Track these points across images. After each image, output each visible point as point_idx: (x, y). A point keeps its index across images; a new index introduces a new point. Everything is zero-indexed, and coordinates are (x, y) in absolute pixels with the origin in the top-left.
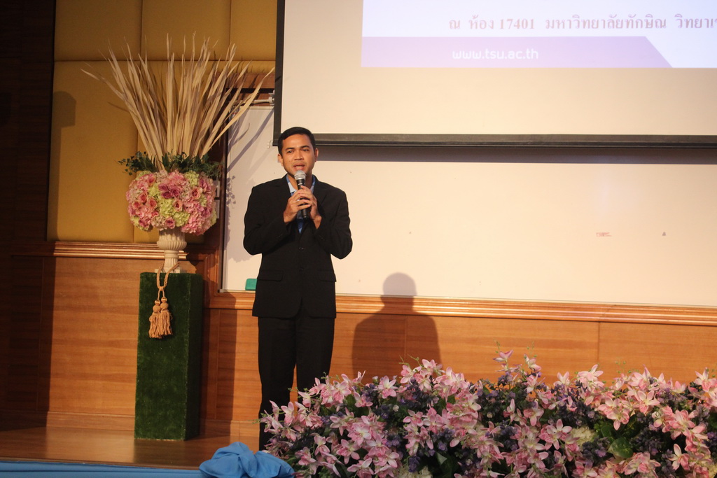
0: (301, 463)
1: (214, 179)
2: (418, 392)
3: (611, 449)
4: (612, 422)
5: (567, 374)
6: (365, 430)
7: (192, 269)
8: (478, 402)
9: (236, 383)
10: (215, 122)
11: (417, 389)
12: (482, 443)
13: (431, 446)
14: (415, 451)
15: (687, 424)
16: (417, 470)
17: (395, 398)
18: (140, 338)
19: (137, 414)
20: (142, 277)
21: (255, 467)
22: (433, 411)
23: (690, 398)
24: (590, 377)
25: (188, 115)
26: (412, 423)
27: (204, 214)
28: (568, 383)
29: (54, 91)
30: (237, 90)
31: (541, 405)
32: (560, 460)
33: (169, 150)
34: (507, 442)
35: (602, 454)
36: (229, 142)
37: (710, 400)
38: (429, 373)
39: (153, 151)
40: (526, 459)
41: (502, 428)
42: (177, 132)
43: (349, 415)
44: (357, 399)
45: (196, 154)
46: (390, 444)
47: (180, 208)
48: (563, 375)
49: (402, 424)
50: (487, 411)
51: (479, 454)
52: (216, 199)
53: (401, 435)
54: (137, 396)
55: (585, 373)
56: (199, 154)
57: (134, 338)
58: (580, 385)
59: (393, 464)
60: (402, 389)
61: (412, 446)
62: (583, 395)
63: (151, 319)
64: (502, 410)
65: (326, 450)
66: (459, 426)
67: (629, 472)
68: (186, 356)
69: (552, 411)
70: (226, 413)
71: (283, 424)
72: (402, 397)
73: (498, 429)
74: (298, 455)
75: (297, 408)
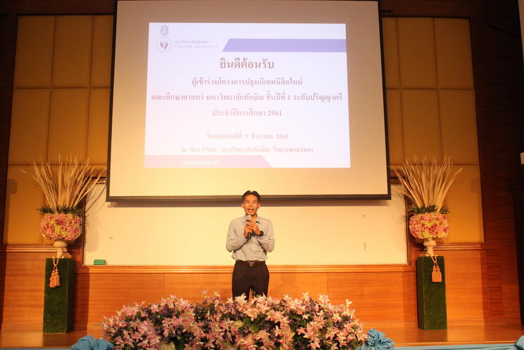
0: (117, 343)
1: (80, 216)
2: (168, 309)
3: (250, 329)
4: (250, 318)
6: (145, 327)
7: (70, 256)
8: (194, 312)
9: (90, 306)
10: (80, 192)
11: (168, 308)
12: (196, 330)
13: (174, 333)
14: (167, 335)
15: (281, 317)
16: (168, 343)
17: (159, 312)
18: (46, 288)
19: (44, 322)
20: (46, 260)
21: (96, 346)
22: (175, 317)
23: (282, 306)
24: (241, 299)
25: (68, 189)
26: (166, 323)
27: (75, 232)
28: (232, 302)
29: (8, 178)
30: (89, 178)
31: (221, 312)
32: (229, 335)
33: (59, 204)
34: (207, 329)
35: (246, 332)
36: (87, 199)
37: (290, 306)
38: (173, 301)
39: (52, 205)
40: (215, 336)
41: (205, 323)
42: (63, 196)
43: (138, 321)
44: (142, 313)
45: (71, 206)
46: (156, 332)
47: (64, 230)
48: (230, 298)
49: (161, 324)
50: (198, 316)
51: (195, 335)
52: (80, 225)
53: (161, 328)
54: (44, 314)
55: (239, 297)
56: (73, 206)
57: (43, 287)
58: (237, 303)
59: (158, 341)
60: (162, 308)
61: (166, 333)
62: (238, 307)
63: (51, 279)
64: (204, 315)
65: (128, 336)
66: (186, 323)
67: (258, 339)
68: (67, 295)
69: (225, 314)
70: (85, 320)
71: (109, 326)
72: (161, 311)
73: (203, 323)
74: (116, 339)
75: (115, 318)
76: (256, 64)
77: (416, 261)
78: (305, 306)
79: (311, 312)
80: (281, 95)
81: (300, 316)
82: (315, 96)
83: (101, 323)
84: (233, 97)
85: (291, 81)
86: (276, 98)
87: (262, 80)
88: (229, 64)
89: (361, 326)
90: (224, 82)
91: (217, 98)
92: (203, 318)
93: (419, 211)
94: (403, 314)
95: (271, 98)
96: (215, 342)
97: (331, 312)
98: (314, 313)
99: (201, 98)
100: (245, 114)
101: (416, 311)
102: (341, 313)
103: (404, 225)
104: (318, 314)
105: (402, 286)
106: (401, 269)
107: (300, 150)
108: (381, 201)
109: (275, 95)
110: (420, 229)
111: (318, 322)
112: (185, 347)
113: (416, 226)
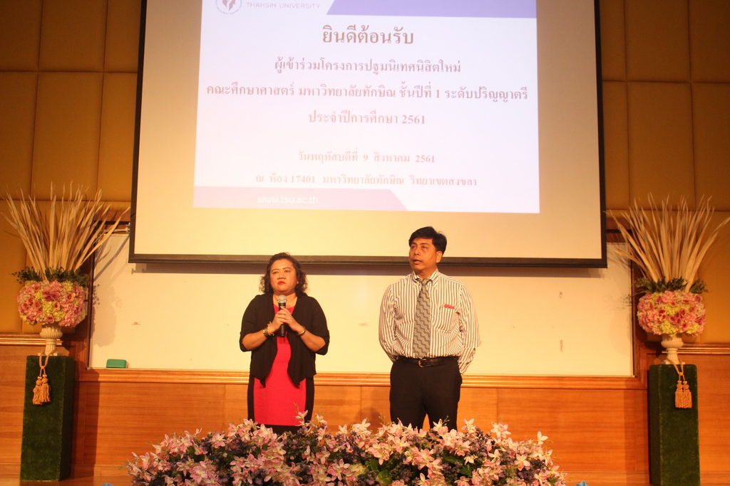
1: (84, 286)
2: (240, 442)
3: (377, 479)
4: (377, 459)
5: (345, 426)
6: (202, 471)
7: (66, 353)
8: (284, 448)
9: (99, 436)
10: (85, 246)
11: (240, 440)
12: (287, 478)
13: (251, 482)
15: (429, 459)
17: (224, 447)
18: (26, 404)
19: (22, 462)
20: (28, 359)
22: (251, 456)
23: (430, 440)
24: (362, 428)
25: (65, 241)
26: (237, 465)
27: (76, 312)
28: (346, 432)
30: (103, 222)
31: (328, 449)
33: (50, 265)
34: (305, 476)
35: (371, 482)
36: (96, 259)
37: (444, 441)
38: (248, 428)
39: (38, 266)
41: (301, 467)
42: (57, 253)
43: (190, 461)
44: (196, 449)
45: (71, 268)
46: (221, 481)
47: (59, 308)
48: (342, 427)
49: (229, 466)
50: (290, 455)
52: (85, 301)
53: (229, 474)
54: (22, 449)
55: (358, 425)
56: (73, 269)
57: (21, 403)
58: (355, 434)
60: (229, 441)
61: (237, 482)
62: (357, 441)
63: (35, 390)
64: (300, 454)
66: (270, 466)
68: (61, 418)
69: (336, 453)
70: (90, 459)
71: (141, 469)
72: (229, 445)
73: (298, 467)
75: (151, 457)
76: (384, 36)
77: (648, 372)
78: (468, 442)
79: (480, 453)
80: (424, 89)
81: (461, 458)
82: (481, 92)
83: (127, 464)
84: (343, 92)
85: (441, 66)
86: (416, 94)
87: (393, 64)
88: (337, 35)
89: (562, 477)
90: (329, 66)
91: (316, 91)
92: (299, 459)
93: (655, 288)
94: (623, 461)
95: (407, 94)
97: (513, 453)
98: (485, 454)
99: (290, 92)
100: (364, 119)
101: (647, 457)
102: (529, 454)
103: (627, 311)
104: (491, 455)
105: (623, 414)
106: (623, 385)
107: (455, 182)
108: (591, 270)
109: (415, 90)
110: (656, 318)
111: (491, 469)
113: (650, 313)
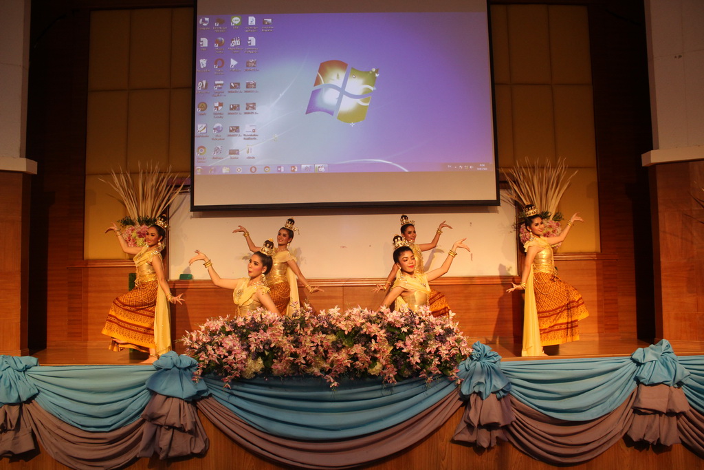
0: (201, 359)
2: (255, 323)
3: (344, 343)
4: (344, 331)
5: (324, 310)
6: (230, 342)
8: (283, 326)
10: (162, 202)
11: (255, 321)
12: (285, 344)
13: (262, 347)
14: (254, 350)
15: (377, 330)
16: (256, 359)
17: (244, 326)
20: (129, 275)
22: (262, 331)
23: (379, 318)
24: (335, 311)
25: (149, 198)
26: (252, 337)
28: (325, 314)
29: (86, 189)
30: (173, 186)
31: (312, 325)
32: (321, 350)
33: (141, 215)
34: (297, 343)
35: (340, 346)
36: (170, 210)
37: (387, 318)
38: (259, 314)
39: (134, 215)
40: (306, 350)
41: (295, 337)
42: (144, 206)
43: (222, 335)
44: (226, 327)
45: (153, 216)
46: (243, 348)
48: (322, 311)
49: (248, 338)
50: (288, 330)
51: (284, 350)
53: (247, 343)
55: (332, 310)
56: (155, 216)
58: (330, 315)
59: (244, 357)
60: (248, 322)
61: (253, 348)
62: (331, 320)
64: (294, 329)
65: (213, 352)
66: (274, 337)
67: (353, 353)
69: (317, 328)
71: (192, 341)
72: (248, 325)
73: (293, 337)
74: (199, 355)
75: (198, 333)
78: (404, 319)
79: (411, 324)
81: (399, 329)
89: (465, 340)
92: (293, 332)
94: (512, 329)
96: (306, 357)
97: (433, 324)
98: (414, 326)
102: (444, 325)
103: (514, 234)
104: (418, 326)
105: (511, 299)
108: (489, 208)
111: (418, 335)
112: (273, 362)
